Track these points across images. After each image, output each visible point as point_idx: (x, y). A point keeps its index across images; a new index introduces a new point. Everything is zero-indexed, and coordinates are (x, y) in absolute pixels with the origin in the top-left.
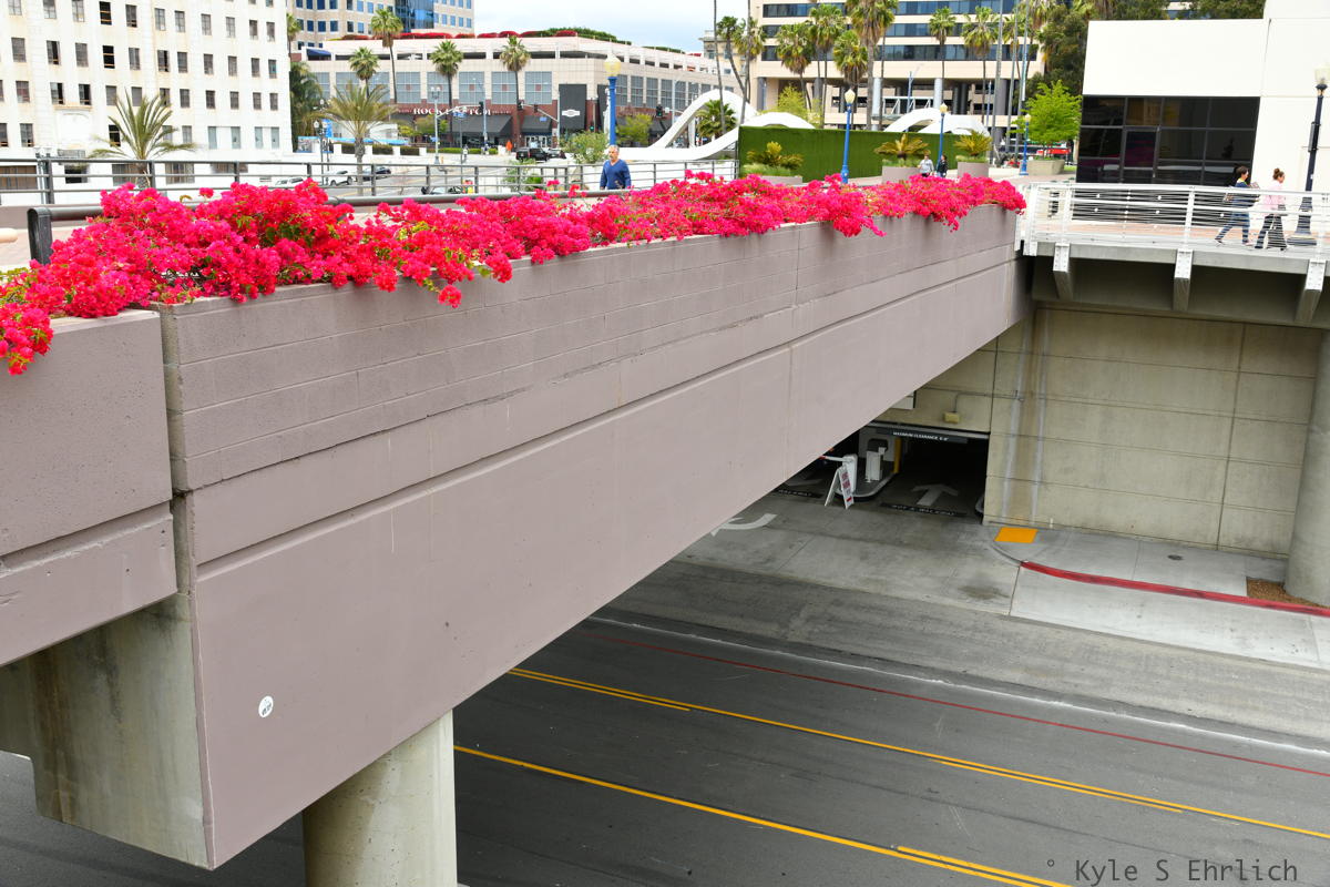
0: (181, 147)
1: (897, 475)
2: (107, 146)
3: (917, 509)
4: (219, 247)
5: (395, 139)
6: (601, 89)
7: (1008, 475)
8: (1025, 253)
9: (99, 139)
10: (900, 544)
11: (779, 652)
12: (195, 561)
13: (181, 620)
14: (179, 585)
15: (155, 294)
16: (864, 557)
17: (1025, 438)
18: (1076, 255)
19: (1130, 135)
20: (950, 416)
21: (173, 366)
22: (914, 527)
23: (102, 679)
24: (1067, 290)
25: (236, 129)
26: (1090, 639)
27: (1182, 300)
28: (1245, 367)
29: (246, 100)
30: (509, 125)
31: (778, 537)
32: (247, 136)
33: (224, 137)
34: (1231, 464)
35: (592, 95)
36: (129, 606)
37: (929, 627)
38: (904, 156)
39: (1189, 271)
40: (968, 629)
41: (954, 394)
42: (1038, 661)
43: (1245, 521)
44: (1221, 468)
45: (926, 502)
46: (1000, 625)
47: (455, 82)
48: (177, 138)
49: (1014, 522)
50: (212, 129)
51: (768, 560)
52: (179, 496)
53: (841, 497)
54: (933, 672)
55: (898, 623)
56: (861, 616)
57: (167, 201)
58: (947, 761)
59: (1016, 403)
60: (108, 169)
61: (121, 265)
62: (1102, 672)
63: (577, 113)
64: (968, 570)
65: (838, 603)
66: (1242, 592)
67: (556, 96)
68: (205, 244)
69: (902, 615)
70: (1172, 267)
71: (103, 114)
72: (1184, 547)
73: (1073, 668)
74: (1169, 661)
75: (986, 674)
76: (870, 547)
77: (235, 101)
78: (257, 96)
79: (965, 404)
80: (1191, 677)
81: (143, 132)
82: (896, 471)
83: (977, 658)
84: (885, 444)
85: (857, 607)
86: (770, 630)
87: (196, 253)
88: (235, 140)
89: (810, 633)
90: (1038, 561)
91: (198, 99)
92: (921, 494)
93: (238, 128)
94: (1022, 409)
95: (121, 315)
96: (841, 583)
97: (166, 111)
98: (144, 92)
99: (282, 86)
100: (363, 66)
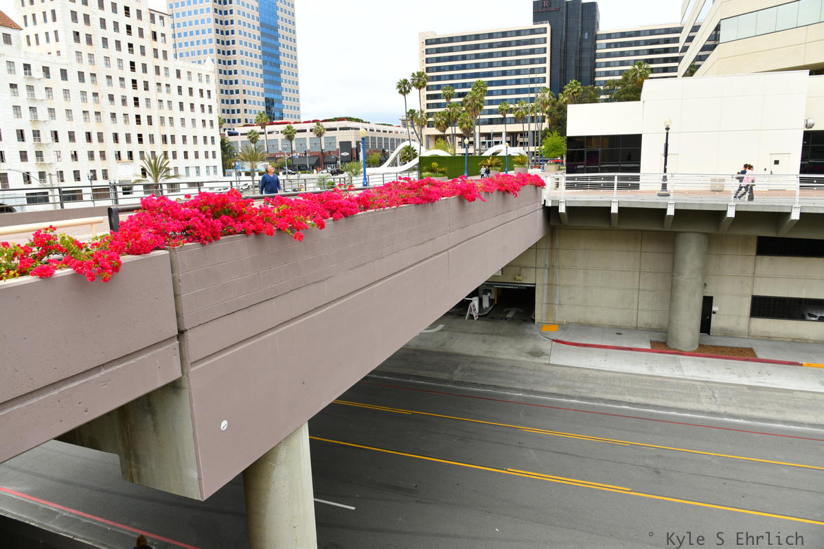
0: (174, 177)
1: (496, 305)
2: (141, 178)
4: (195, 220)
6: (358, 143)
7: (544, 302)
8: (546, 205)
9: (137, 175)
10: (500, 335)
11: (449, 386)
12: (189, 362)
13: (184, 388)
14: (183, 373)
15: (167, 243)
16: (484, 341)
17: (551, 285)
18: (568, 205)
19: (588, 153)
20: (518, 278)
21: (176, 274)
22: (506, 327)
23: (149, 417)
24: (565, 220)
25: (198, 168)
26: (585, 371)
27: (615, 222)
28: (643, 249)
29: (202, 155)
30: (318, 161)
31: (446, 335)
32: (203, 170)
33: (193, 171)
34: (640, 292)
35: (354, 145)
36: (160, 383)
37: (515, 371)
39: (617, 209)
40: (531, 370)
41: (519, 268)
42: (563, 383)
43: (648, 316)
44: (636, 294)
45: (510, 315)
46: (545, 368)
47: (294, 142)
48: (172, 173)
49: (548, 322)
50: (187, 168)
51: (442, 345)
52: (181, 333)
53: (473, 316)
54: (517, 390)
55: (501, 369)
56: (485, 367)
57: (170, 201)
58: (526, 429)
59: (546, 270)
60: (141, 188)
61: (151, 231)
62: (591, 386)
63: (348, 154)
64: (530, 345)
65: (475, 363)
66: (650, 348)
67: (338, 147)
68: (189, 219)
69: (502, 366)
70: (609, 208)
71: (138, 163)
72: (623, 329)
73: (578, 385)
74: (620, 379)
75: (540, 390)
76: (487, 337)
77: (197, 155)
78: (206, 153)
79: (524, 272)
80: (630, 385)
81: (156, 171)
82: (496, 302)
83: (536, 383)
84: (490, 291)
85: (482, 363)
86: (445, 376)
87: (184, 224)
88: (197, 173)
89: (463, 376)
90: (559, 339)
91: (180, 155)
92: (507, 312)
94: (549, 272)
95: (152, 253)
96: (474, 353)
97: (166, 161)
98: (156, 154)
99: (217, 148)
100: (253, 138)
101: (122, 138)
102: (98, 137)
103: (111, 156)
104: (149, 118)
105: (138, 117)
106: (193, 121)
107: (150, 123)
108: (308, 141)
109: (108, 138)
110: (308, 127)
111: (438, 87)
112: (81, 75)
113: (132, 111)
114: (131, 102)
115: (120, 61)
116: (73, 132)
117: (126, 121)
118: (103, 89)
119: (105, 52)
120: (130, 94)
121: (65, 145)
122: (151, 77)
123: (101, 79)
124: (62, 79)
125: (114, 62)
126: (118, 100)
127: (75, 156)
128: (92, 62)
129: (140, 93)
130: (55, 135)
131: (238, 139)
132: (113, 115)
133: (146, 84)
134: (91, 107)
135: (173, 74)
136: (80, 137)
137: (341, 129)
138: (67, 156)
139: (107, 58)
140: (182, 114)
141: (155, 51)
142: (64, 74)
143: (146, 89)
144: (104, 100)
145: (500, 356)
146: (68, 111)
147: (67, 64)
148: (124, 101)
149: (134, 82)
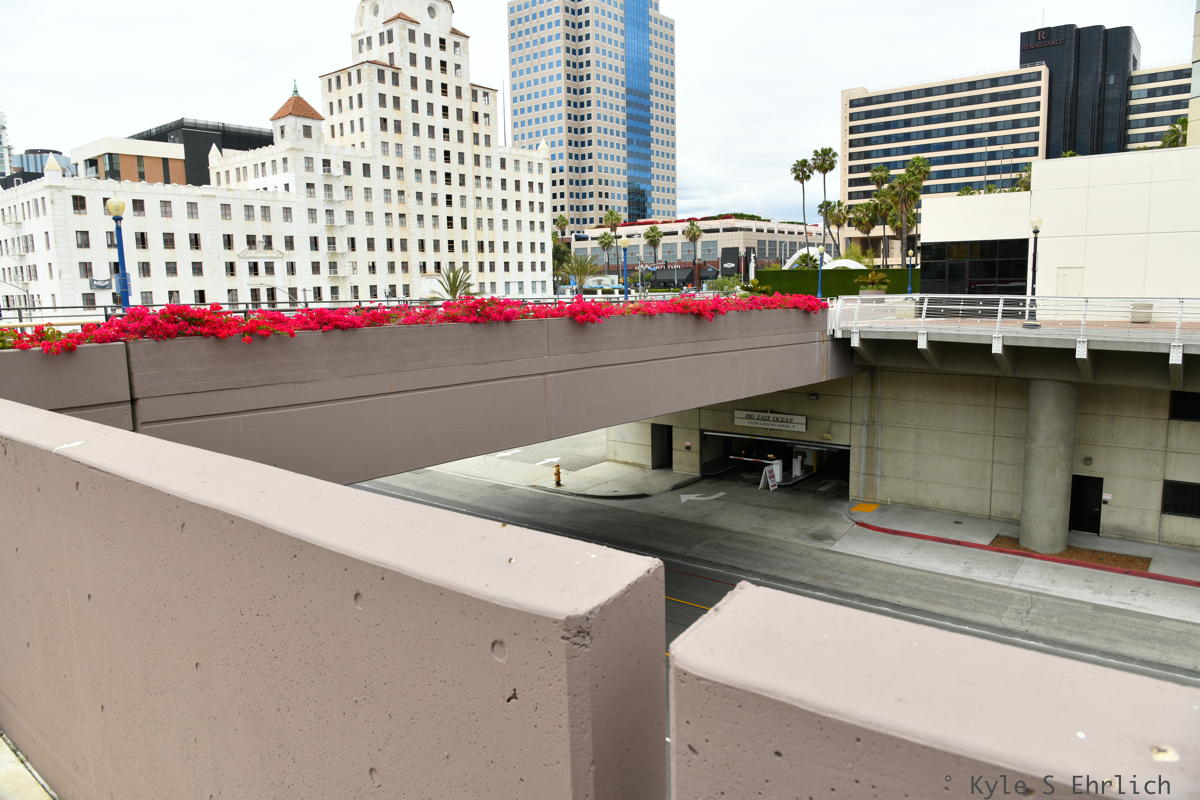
3: (814, 492)
5: (616, 285)
6: (749, 250)
7: (862, 471)
8: (836, 336)
10: (790, 510)
16: (763, 516)
17: (871, 449)
18: (863, 337)
19: (950, 265)
20: (826, 435)
25: (521, 283)
26: (867, 563)
28: (998, 404)
29: (527, 266)
30: (693, 271)
32: (527, 287)
33: (514, 288)
34: (995, 465)
35: (742, 251)
37: (774, 553)
38: (873, 283)
40: (796, 555)
41: (829, 422)
42: (825, 572)
44: (989, 467)
47: (659, 249)
49: (867, 500)
50: (507, 283)
51: (707, 516)
55: (755, 549)
59: (864, 428)
62: (860, 580)
63: (733, 265)
64: (819, 525)
65: (728, 538)
66: (986, 542)
67: (719, 256)
69: (762, 546)
72: (966, 517)
73: (844, 577)
74: (910, 576)
76: (771, 511)
77: (520, 267)
78: (533, 264)
79: (835, 428)
80: (915, 585)
82: (814, 471)
83: (788, 569)
85: (740, 541)
88: (520, 289)
89: (703, 552)
90: (868, 522)
91: (500, 267)
93: (522, 282)
94: (868, 431)
96: (739, 529)
97: (468, 274)
98: (456, 265)
99: (548, 257)
100: (606, 243)
101: (429, 245)
102: (402, 245)
103: (414, 268)
104: (464, 220)
105: (450, 219)
106: (519, 223)
107: (464, 226)
108: (679, 247)
109: (413, 246)
110: (679, 227)
111: (867, 168)
112: (386, 169)
113: (443, 211)
114: (442, 200)
115: (432, 150)
116: (373, 239)
117: (436, 225)
118: (411, 185)
119: (416, 141)
120: (442, 190)
121: (362, 255)
122: (469, 169)
123: (410, 174)
124: (365, 176)
125: (425, 153)
126: (427, 198)
127: (372, 268)
128: (399, 153)
129: (455, 190)
130: (352, 243)
131: (589, 245)
132: (420, 218)
133: (462, 177)
134: (395, 208)
135: (496, 163)
136: (381, 245)
137: (725, 230)
138: (364, 267)
139: (417, 148)
140: (505, 215)
141: (476, 136)
142: (366, 169)
143: (462, 183)
144: (411, 199)
145: (769, 535)
146: (369, 214)
147: (370, 158)
148: (434, 200)
149: (448, 175)
